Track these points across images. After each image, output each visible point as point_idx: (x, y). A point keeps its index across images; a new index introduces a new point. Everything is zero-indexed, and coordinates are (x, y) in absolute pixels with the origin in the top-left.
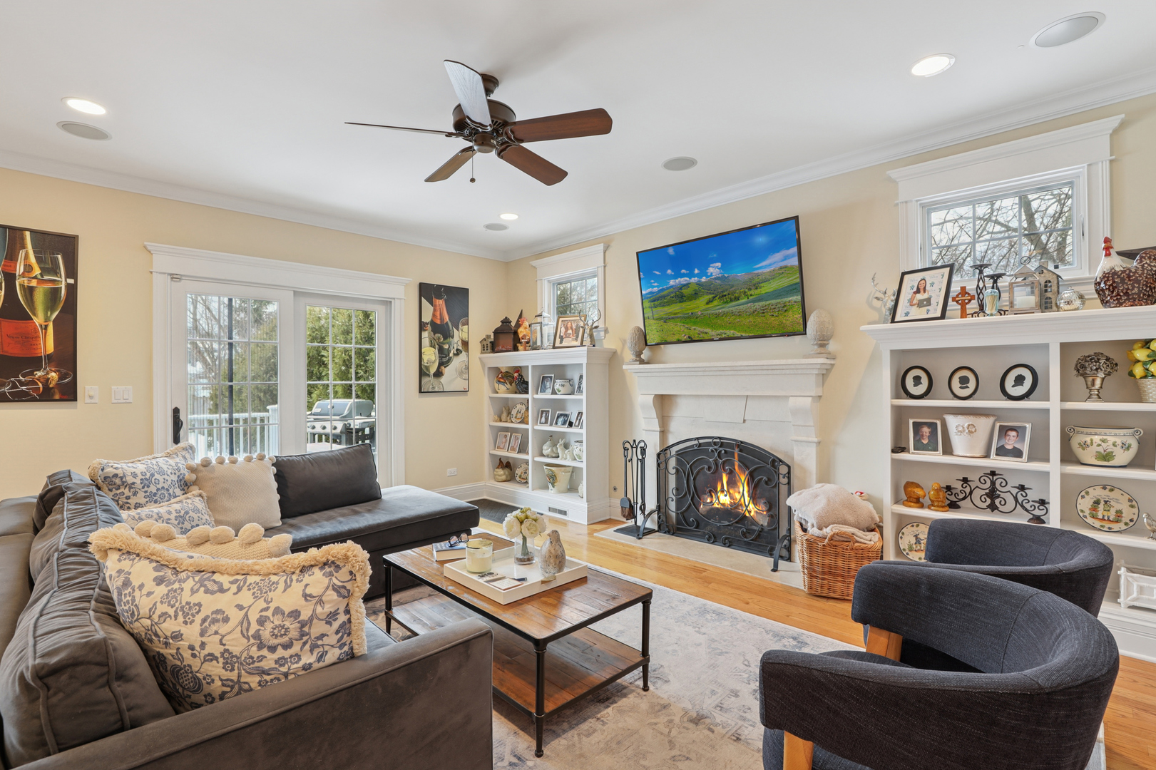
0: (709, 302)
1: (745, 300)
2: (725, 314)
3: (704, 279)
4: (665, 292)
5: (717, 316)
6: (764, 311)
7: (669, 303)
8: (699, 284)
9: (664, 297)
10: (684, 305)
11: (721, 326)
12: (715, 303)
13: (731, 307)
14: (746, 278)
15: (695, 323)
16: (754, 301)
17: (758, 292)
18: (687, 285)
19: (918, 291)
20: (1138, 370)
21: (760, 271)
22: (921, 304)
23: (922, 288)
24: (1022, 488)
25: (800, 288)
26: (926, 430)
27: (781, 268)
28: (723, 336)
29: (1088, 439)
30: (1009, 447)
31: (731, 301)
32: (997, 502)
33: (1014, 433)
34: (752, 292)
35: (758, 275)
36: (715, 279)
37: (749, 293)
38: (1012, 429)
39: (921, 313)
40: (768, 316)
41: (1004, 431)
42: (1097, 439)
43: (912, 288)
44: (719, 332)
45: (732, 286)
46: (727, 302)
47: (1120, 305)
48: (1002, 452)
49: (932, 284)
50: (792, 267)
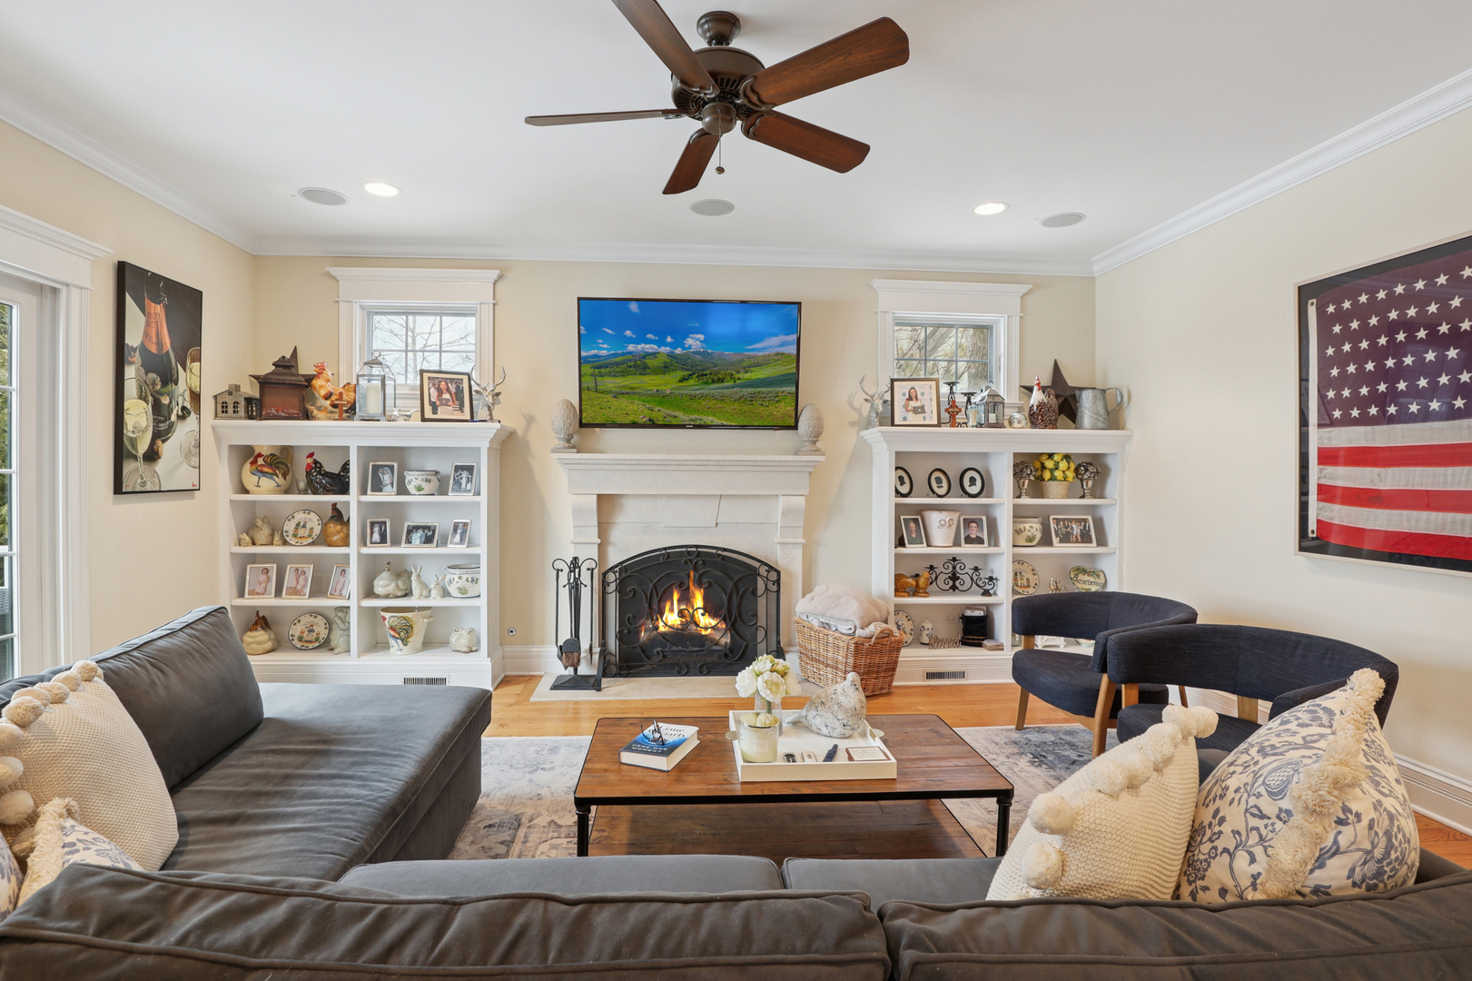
0: (683, 379)
1: (731, 383)
2: (703, 397)
3: (678, 351)
4: (619, 359)
5: (693, 397)
6: (752, 398)
7: (624, 374)
8: (670, 355)
9: (617, 364)
10: (646, 378)
11: (697, 411)
12: (691, 382)
13: (712, 389)
14: (735, 358)
15: (660, 403)
16: (742, 386)
17: (748, 376)
18: (654, 355)
19: (910, 399)
20: (1047, 475)
21: (752, 353)
22: (916, 411)
23: (913, 396)
24: (976, 569)
25: (794, 379)
26: (912, 525)
27: (777, 354)
28: (698, 422)
29: (1022, 526)
30: (974, 536)
31: (713, 382)
32: (957, 583)
33: (974, 525)
34: (740, 375)
35: (750, 357)
36: (694, 353)
37: (736, 376)
38: (973, 521)
39: (917, 419)
40: (756, 404)
41: (968, 522)
42: (1027, 526)
43: (904, 395)
44: (693, 417)
45: (716, 365)
46: (707, 383)
47: (1046, 427)
48: (969, 540)
49: (923, 394)
50: (789, 355)
